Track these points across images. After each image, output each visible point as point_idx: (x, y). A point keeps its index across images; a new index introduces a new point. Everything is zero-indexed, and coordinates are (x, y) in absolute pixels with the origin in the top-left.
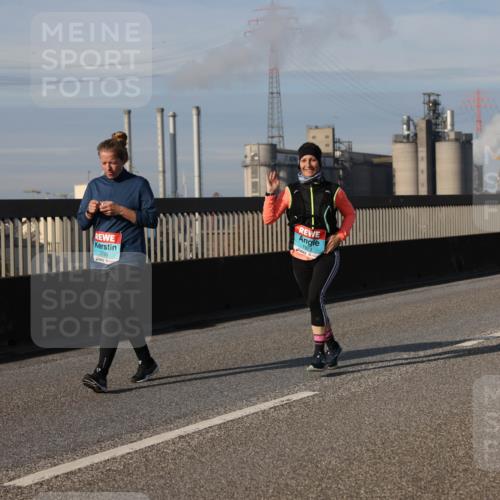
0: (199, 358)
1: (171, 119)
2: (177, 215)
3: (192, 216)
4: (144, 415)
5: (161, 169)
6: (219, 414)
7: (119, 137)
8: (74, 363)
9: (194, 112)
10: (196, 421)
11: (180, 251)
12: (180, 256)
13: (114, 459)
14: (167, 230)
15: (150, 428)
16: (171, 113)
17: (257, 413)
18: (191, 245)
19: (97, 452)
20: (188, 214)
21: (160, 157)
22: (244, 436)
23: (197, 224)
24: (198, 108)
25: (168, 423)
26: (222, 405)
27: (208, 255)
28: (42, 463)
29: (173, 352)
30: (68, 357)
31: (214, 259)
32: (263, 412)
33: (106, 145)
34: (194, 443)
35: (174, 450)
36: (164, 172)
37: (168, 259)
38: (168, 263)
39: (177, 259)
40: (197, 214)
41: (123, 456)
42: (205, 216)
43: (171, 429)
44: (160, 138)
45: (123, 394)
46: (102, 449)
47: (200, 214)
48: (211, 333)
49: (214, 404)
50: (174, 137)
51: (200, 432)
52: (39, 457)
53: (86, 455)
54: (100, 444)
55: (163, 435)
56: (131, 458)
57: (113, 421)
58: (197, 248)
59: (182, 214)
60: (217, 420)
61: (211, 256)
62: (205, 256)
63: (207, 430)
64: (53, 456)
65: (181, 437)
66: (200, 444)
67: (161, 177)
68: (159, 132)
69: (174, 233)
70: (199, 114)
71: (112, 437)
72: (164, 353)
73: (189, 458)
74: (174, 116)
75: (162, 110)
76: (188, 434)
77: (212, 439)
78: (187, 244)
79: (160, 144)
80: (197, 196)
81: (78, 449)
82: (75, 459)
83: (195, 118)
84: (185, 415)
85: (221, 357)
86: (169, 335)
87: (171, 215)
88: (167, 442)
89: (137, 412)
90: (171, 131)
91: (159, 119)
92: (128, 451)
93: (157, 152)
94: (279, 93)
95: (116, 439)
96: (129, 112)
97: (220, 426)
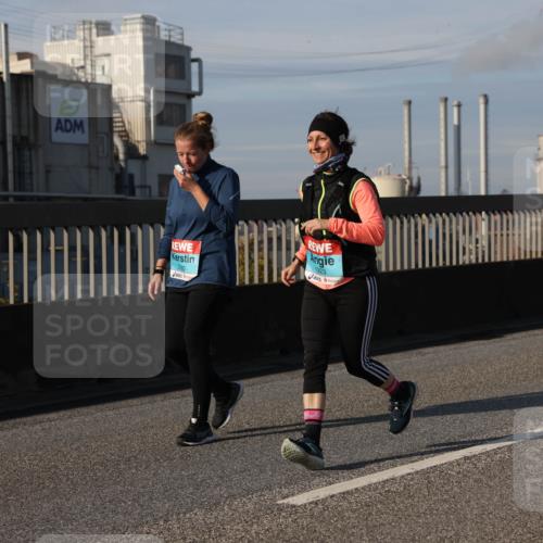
0: (485, 372)
1: (455, 110)
2: (461, 214)
3: (478, 215)
4: (425, 432)
5: (443, 164)
7: (202, 119)
9: (482, 100)
12: (465, 259)
13: (393, 479)
16: (455, 103)
18: (477, 248)
19: (375, 472)
20: (474, 213)
21: (443, 151)
23: (484, 226)
24: (486, 97)
25: (452, 443)
27: (495, 258)
28: (317, 480)
29: (456, 365)
31: (502, 263)
34: (480, 465)
35: (459, 472)
36: (446, 167)
37: (451, 262)
38: (451, 267)
39: (461, 263)
40: (483, 213)
41: (403, 477)
42: (492, 216)
44: (442, 130)
46: (380, 469)
47: (487, 213)
48: (498, 345)
50: (458, 129)
51: (487, 453)
54: (377, 463)
56: (412, 479)
58: (483, 252)
59: (468, 214)
61: (499, 260)
62: (493, 260)
65: (466, 458)
66: (488, 467)
67: (443, 174)
68: (442, 123)
69: (457, 233)
70: (486, 102)
72: (447, 365)
73: (476, 481)
74: (459, 106)
75: (446, 100)
76: (474, 456)
77: (501, 461)
78: (473, 247)
79: (443, 136)
80: (483, 193)
82: (351, 478)
83: (482, 107)
85: (510, 371)
86: (452, 346)
87: (455, 214)
88: (451, 463)
90: (456, 122)
91: (442, 109)
92: (409, 471)
96: (410, 103)
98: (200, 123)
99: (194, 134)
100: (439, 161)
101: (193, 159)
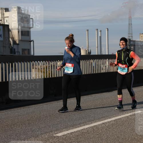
0: (108, 101)
1: (100, 32)
2: (102, 59)
4: (92, 117)
5: (97, 46)
6: (114, 117)
7: (71, 35)
8: (73, 102)
9: (107, 30)
10: (108, 119)
11: (102, 70)
12: (103, 71)
13: (84, 129)
14: (99, 64)
15: (94, 120)
16: (100, 30)
17: (125, 117)
18: (106, 68)
19: (79, 127)
20: (105, 59)
21: (97, 43)
22: (122, 123)
23: (107, 62)
24: (108, 29)
25: (99, 119)
26: (115, 114)
28: (64, 129)
29: (101, 99)
30: (71, 100)
32: (127, 117)
33: (67, 38)
34: (107, 125)
35: (101, 127)
36: (98, 47)
37: (99, 72)
38: (99, 73)
39: (101, 72)
41: (87, 128)
42: (110, 60)
43: (100, 121)
45: (86, 111)
46: (81, 126)
47: (108, 59)
48: (111, 94)
49: (112, 114)
50: (101, 37)
51: (109, 122)
52: (63, 128)
53: (76, 128)
54: (80, 125)
55: (98, 122)
56: (89, 129)
57: (84, 118)
58: (107, 69)
59: (103, 59)
60: (113, 119)
61: (111, 71)
62: (110, 71)
63: (111, 121)
64: (67, 128)
65: (103, 123)
66: (109, 125)
67: (97, 49)
68: (96, 36)
69: (101, 64)
70: (108, 30)
71: (83, 123)
72: (98, 99)
73: (106, 129)
74: (101, 31)
75: (97, 29)
76: (105, 123)
77: (112, 124)
78: (105, 68)
79: (97, 39)
80: (107, 54)
81: (74, 126)
82: (73, 129)
83: (107, 31)
84: (104, 117)
85: (114, 101)
86: (100, 94)
87: (100, 59)
88: (99, 125)
89: (90, 116)
90: (100, 35)
91: (96, 32)
93: (96, 41)
94: (131, 24)
95: (85, 123)
96: (88, 30)
97: (114, 120)
98: (71, 36)
99: (69, 39)
100: (96, 45)
101: (70, 45)
